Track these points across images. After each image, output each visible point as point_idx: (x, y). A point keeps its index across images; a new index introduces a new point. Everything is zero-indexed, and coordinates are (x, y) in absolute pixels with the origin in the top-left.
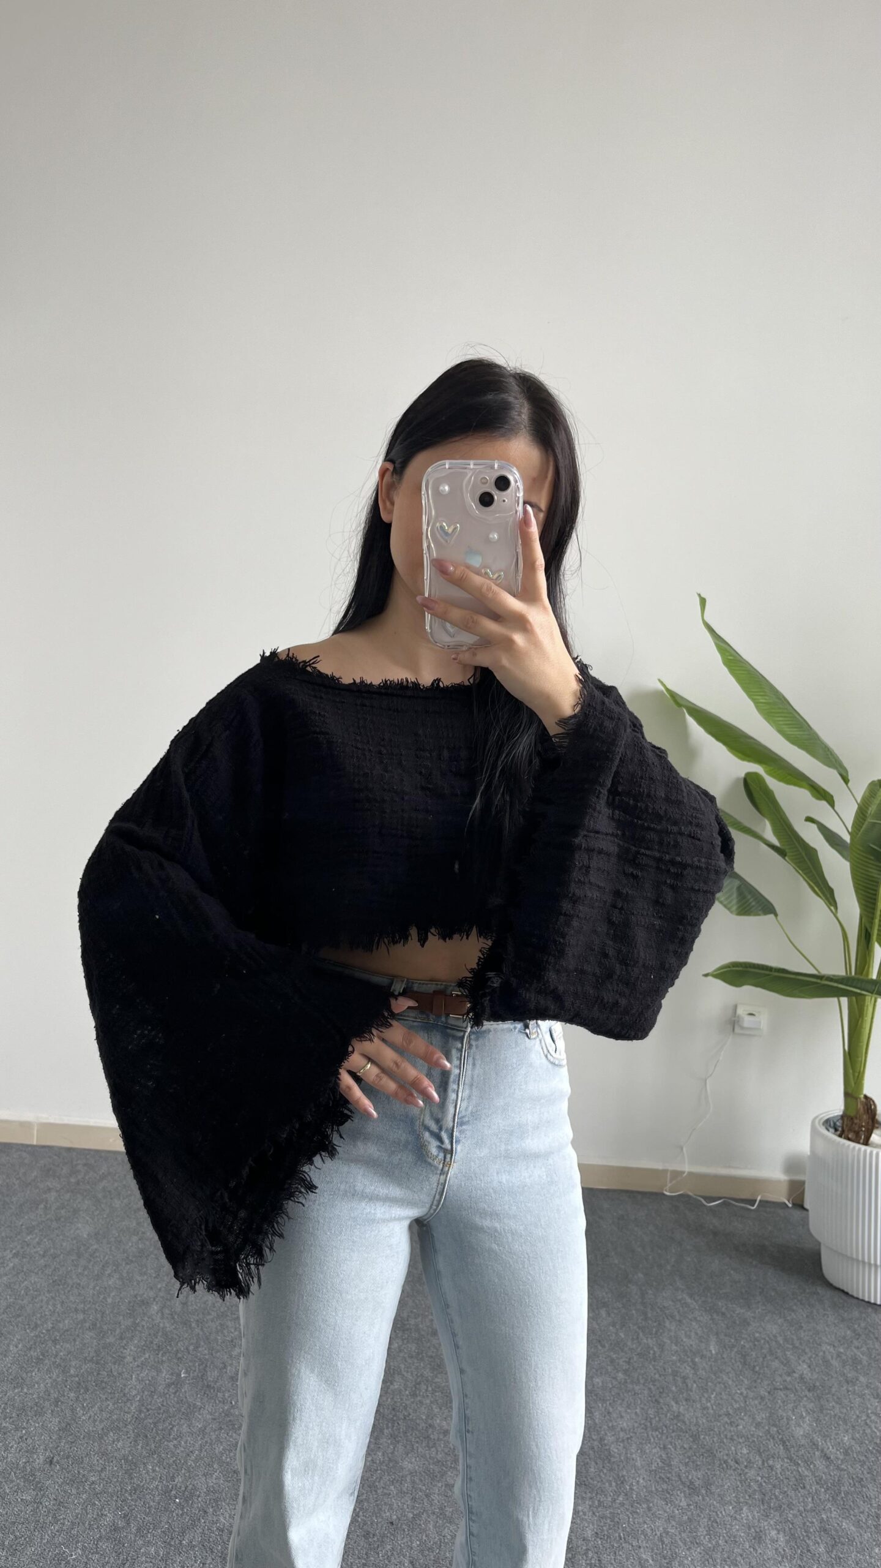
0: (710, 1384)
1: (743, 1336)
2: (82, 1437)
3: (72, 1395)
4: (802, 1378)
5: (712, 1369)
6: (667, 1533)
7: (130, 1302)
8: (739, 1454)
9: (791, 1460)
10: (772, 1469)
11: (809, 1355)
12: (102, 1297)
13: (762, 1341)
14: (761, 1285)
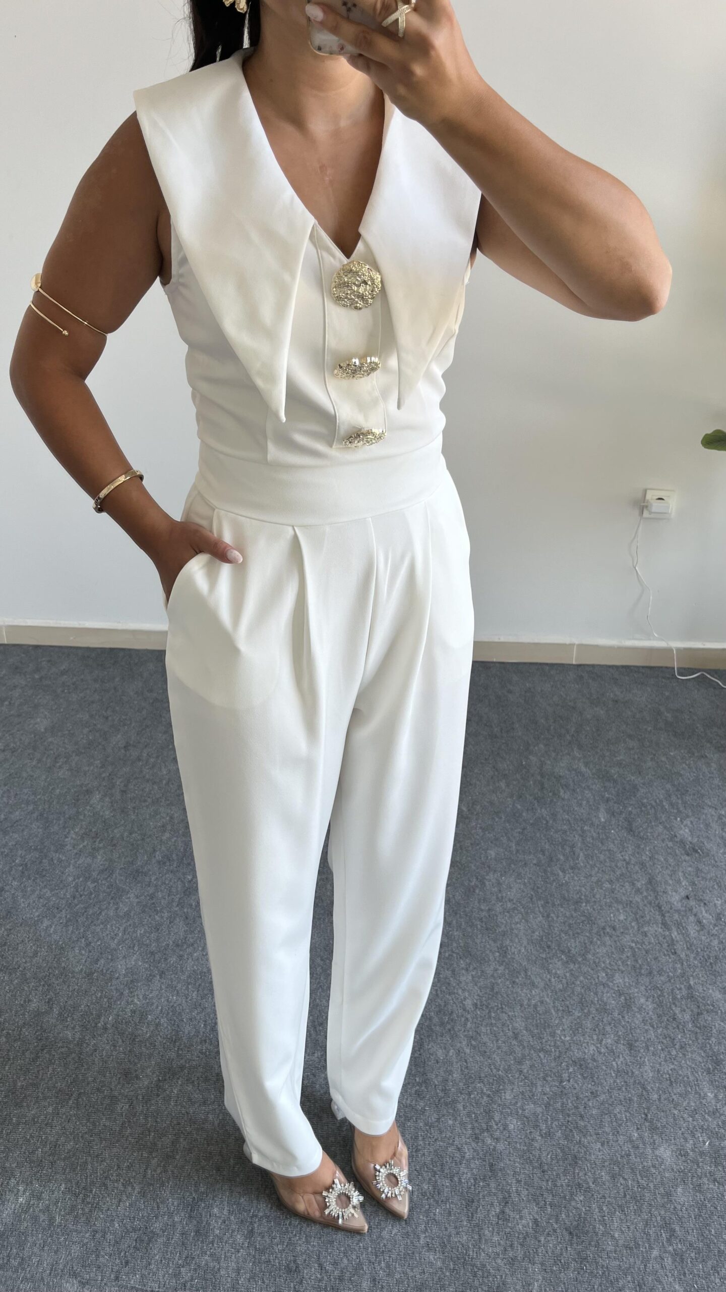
0: (595, 851)
1: (631, 803)
2: (19, 925)
3: (15, 883)
4: (683, 843)
5: (599, 837)
6: (542, 1002)
7: (75, 792)
8: (617, 921)
9: (665, 925)
10: (646, 936)
11: (692, 819)
12: (51, 788)
13: (649, 807)
14: (654, 752)
